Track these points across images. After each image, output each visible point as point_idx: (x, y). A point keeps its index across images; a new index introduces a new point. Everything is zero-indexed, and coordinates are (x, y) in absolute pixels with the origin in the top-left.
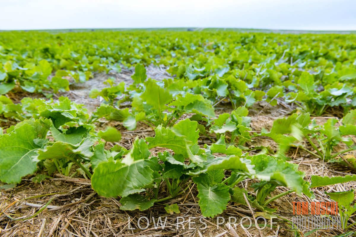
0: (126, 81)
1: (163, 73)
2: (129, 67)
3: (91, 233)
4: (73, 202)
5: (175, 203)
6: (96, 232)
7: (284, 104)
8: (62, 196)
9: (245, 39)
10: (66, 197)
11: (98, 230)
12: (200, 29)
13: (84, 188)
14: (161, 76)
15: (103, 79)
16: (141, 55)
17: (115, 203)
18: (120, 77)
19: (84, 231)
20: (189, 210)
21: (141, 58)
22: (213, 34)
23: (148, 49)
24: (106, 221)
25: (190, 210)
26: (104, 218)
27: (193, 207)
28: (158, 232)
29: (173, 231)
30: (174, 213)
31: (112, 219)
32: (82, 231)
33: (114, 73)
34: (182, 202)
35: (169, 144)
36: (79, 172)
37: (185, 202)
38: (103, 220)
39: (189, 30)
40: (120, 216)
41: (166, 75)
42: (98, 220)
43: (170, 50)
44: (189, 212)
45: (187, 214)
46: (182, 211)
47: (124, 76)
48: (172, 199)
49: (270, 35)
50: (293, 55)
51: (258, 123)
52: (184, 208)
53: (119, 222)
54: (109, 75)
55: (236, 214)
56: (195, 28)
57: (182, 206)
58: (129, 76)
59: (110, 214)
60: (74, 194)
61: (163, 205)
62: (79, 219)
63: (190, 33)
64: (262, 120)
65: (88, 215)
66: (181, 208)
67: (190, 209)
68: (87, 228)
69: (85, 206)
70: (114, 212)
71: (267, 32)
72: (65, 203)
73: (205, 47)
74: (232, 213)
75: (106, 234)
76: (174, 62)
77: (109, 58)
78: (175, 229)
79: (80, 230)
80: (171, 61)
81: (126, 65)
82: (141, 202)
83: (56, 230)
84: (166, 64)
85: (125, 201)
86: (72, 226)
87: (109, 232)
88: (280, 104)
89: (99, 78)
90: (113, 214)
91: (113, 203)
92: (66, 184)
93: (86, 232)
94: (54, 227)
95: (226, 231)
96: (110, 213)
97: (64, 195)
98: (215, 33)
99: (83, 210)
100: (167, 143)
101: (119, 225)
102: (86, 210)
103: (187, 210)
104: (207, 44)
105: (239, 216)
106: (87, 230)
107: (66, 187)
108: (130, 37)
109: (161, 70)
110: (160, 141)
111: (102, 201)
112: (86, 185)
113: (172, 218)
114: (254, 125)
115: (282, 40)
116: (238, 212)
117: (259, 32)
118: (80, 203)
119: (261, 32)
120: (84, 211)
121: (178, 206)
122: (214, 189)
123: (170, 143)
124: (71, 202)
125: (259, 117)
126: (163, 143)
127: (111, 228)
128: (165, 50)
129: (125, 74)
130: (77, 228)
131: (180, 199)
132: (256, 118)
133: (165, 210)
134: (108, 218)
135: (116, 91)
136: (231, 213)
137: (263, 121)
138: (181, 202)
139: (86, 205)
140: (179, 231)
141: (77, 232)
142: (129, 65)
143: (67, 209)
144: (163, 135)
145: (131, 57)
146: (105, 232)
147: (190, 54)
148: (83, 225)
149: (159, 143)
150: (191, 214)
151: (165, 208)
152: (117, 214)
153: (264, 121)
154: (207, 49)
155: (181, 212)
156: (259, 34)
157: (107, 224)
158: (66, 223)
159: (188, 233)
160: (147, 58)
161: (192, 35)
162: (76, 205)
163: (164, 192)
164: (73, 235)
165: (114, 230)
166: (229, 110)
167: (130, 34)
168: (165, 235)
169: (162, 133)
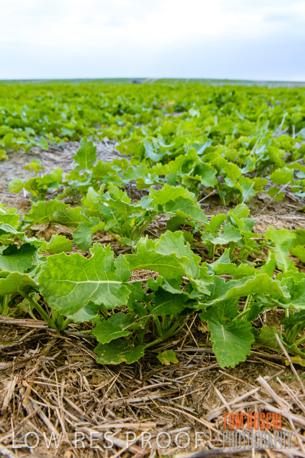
0: (56, 163)
1: (111, 150)
2: (58, 141)
3: (64, 400)
4: (27, 356)
5: (169, 349)
6: (70, 399)
7: (291, 196)
8: (8, 347)
9: (220, 97)
10: (13, 348)
11: (72, 396)
12: (151, 80)
13: (35, 333)
14: (108, 155)
15: (21, 161)
16: (74, 124)
17: (86, 353)
18: (47, 157)
19: (53, 398)
20: (191, 358)
21: (74, 129)
22: (171, 89)
23: (81, 114)
24: (81, 381)
25: (194, 358)
26: (78, 377)
27: (196, 353)
28: (155, 392)
29: (174, 389)
30: (171, 363)
31: (89, 378)
32: (50, 398)
33: (37, 152)
34: (180, 347)
35: (156, 264)
36: (22, 309)
37: (183, 347)
38: (76, 380)
39: (135, 81)
40: (99, 373)
41: (116, 153)
42: (70, 381)
43: (114, 115)
44: (192, 361)
45: (189, 364)
46: (181, 359)
47: (52, 156)
48: (163, 342)
49: (253, 90)
50: (295, 122)
51: (262, 226)
52: (183, 354)
53: (98, 382)
54: (30, 154)
55: (259, 360)
56: (143, 79)
57: (180, 353)
58: (59, 155)
59: (84, 371)
60: (24, 343)
61: (151, 352)
62: (42, 381)
63: (137, 86)
64: (268, 221)
65: (54, 374)
66: (179, 355)
67: (193, 356)
68: (56, 393)
69: (47, 362)
70: (89, 368)
71: (249, 85)
72: (15, 358)
73: (163, 109)
74: (253, 360)
75: (84, 400)
76: (123, 133)
77: (26, 129)
78: (176, 385)
79: (48, 397)
80: (120, 132)
81: (53, 139)
82: (123, 350)
83: (13, 399)
84: (112, 137)
85: (101, 350)
86: (36, 392)
87: (88, 397)
88: (286, 196)
89: (14, 160)
90: (89, 370)
91: (85, 354)
92: (6, 327)
93: (57, 400)
94: (8, 394)
95: (257, 389)
96: (83, 369)
97: (11, 346)
98: (173, 86)
99: (44, 367)
100: (153, 263)
101: (100, 386)
102: (48, 366)
103: (188, 358)
104: (166, 104)
105: (263, 363)
106: (57, 397)
107: (6, 333)
108: (49, 94)
109: (105, 146)
110: (143, 260)
111: (67, 351)
112: (37, 328)
113: (168, 371)
114: (257, 229)
115: (273, 98)
116: (261, 357)
117: (237, 84)
118: (38, 357)
119: (241, 85)
120: (46, 369)
121: (174, 353)
122: (229, 328)
123: (158, 263)
124: (24, 356)
125: (262, 217)
126: (148, 263)
127: (90, 391)
128: (107, 114)
129: (52, 152)
130: (42, 393)
131: (175, 343)
132: (257, 218)
133: (158, 359)
134: (84, 377)
135: (50, 181)
136: (251, 360)
137: (268, 223)
138: (178, 347)
139: (47, 360)
140: (184, 389)
141: (44, 400)
142: (57, 138)
143: (20, 367)
144: (149, 251)
145: (60, 127)
146: (83, 398)
147: (143, 120)
148: (51, 390)
149: (141, 263)
150: (194, 363)
151: (158, 357)
152: (94, 370)
153: (270, 223)
154: (166, 111)
155: (180, 361)
156: (239, 88)
157: (84, 386)
158: (26, 388)
159: (197, 392)
160: (82, 127)
161: (141, 89)
162: (33, 360)
163: (149, 333)
164: (39, 405)
165: (95, 393)
166: (218, 207)
167: (49, 89)
168: (165, 395)
169: (148, 248)
